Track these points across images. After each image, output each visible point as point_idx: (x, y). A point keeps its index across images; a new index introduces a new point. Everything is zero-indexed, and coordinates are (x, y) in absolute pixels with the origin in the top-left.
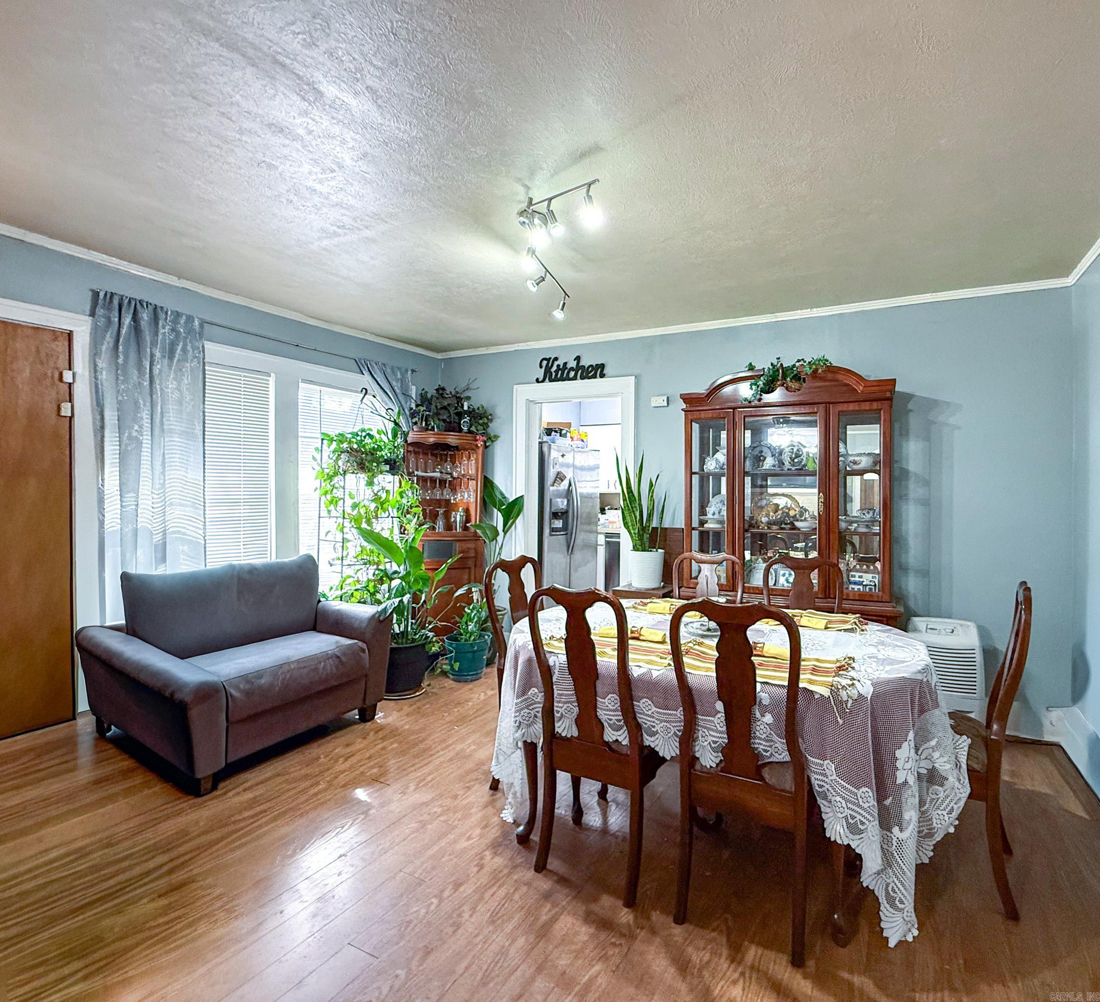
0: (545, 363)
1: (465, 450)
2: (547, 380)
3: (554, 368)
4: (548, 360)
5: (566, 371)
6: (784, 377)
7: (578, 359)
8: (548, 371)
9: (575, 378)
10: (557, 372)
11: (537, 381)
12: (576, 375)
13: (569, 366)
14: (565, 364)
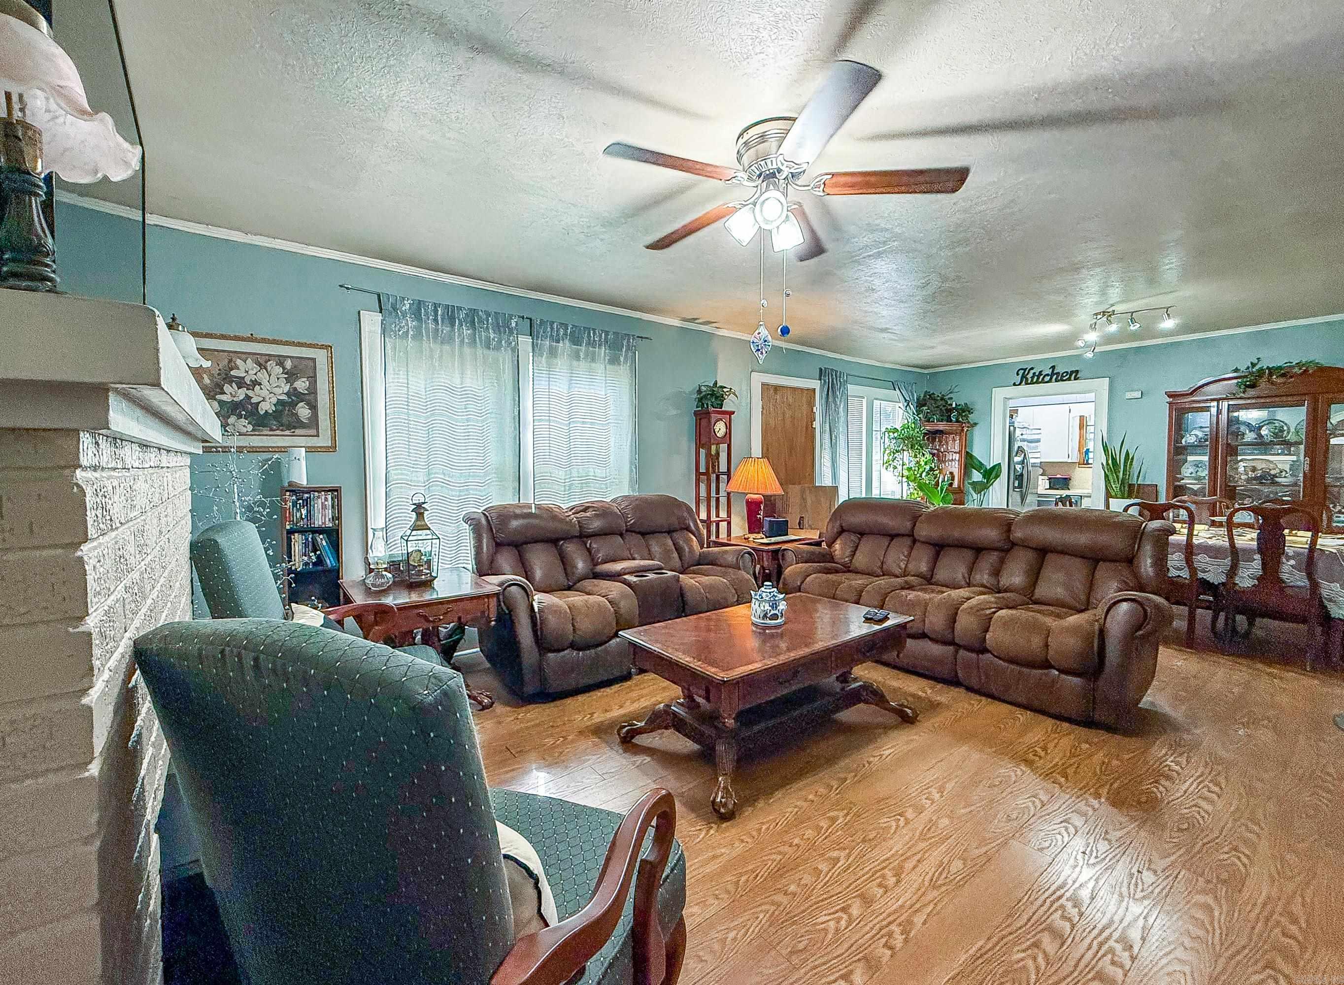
0: (1021, 372)
1: (950, 434)
2: (1024, 383)
3: (1031, 375)
4: (1025, 370)
5: (1042, 377)
6: (1271, 374)
7: (1053, 367)
8: (1024, 377)
9: (1050, 381)
10: (1032, 378)
11: (1014, 384)
12: (1051, 379)
13: (1044, 373)
14: (1041, 372)
